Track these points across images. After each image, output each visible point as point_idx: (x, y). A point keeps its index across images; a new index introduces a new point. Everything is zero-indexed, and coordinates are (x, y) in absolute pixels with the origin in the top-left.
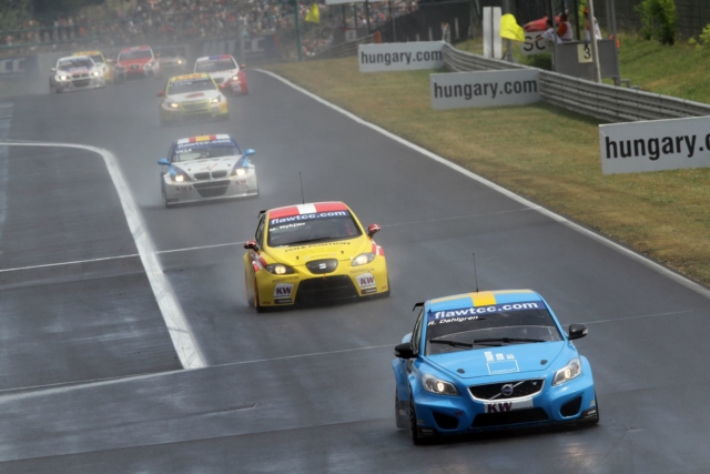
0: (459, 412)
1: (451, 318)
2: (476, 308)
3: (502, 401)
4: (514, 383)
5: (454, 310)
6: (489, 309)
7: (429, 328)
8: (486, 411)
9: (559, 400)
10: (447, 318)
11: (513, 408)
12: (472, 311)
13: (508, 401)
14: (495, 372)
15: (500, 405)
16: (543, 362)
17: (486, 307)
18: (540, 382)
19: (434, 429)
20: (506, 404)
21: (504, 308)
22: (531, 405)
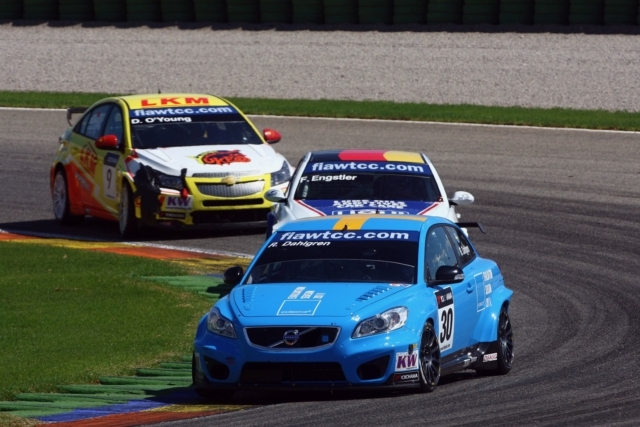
1: (298, 241)
2: (333, 232)
5: (305, 232)
10: (293, 241)
12: (326, 235)
21: (367, 235)
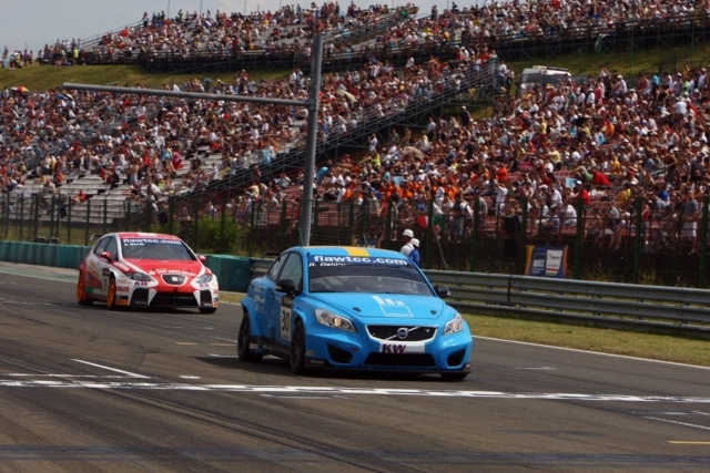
0: (355, 348)
1: (330, 262)
2: (352, 257)
3: (397, 343)
4: (409, 327)
5: (331, 257)
6: (364, 260)
7: (310, 268)
8: (381, 351)
9: (447, 349)
10: (326, 262)
11: (406, 350)
12: (349, 259)
13: (402, 343)
14: (390, 315)
15: (395, 346)
16: (434, 312)
17: (361, 257)
18: (433, 330)
19: (326, 361)
20: (400, 346)
21: (378, 260)
22: (423, 350)
